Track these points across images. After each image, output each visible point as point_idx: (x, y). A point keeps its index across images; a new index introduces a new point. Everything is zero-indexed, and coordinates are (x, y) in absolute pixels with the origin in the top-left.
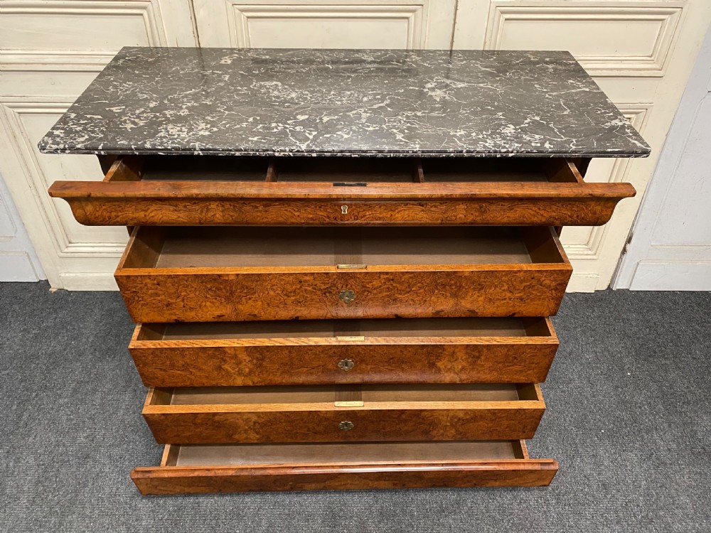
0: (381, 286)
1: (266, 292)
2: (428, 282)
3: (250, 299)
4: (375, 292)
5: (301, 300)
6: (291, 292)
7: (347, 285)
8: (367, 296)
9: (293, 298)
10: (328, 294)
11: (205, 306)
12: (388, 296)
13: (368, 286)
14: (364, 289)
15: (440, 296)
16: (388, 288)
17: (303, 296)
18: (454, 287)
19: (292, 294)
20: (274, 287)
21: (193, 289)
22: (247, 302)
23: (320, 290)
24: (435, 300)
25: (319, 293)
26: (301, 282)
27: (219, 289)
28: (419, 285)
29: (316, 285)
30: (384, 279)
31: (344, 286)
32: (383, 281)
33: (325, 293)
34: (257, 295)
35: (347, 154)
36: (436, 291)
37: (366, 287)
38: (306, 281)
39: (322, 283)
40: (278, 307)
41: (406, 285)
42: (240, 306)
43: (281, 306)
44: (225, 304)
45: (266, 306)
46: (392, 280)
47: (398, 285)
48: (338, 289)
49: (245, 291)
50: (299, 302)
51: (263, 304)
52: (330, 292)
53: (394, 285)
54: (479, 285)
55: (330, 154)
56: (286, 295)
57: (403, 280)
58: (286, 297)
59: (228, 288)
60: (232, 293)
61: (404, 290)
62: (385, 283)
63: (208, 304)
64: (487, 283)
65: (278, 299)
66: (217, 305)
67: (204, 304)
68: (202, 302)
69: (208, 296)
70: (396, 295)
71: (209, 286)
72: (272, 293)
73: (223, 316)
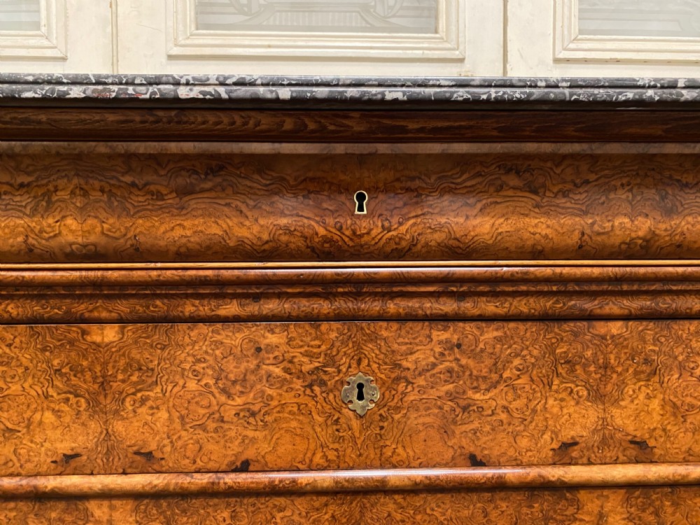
0: (434, 365)
1: (181, 383)
2: (535, 352)
3: (143, 401)
4: (421, 381)
5: (256, 408)
6: (234, 382)
7: (359, 362)
8: (404, 394)
9: (239, 401)
10: (316, 388)
11: (41, 423)
12: (451, 396)
13: (405, 364)
14: (397, 373)
15: (564, 395)
16: (450, 371)
17: (263, 392)
18: (592, 368)
19: (238, 387)
20: (199, 367)
21: (20, 371)
22: (135, 412)
23: (301, 375)
24: (555, 410)
25: (298, 384)
26: (259, 350)
27: (77, 370)
28: (517, 362)
29: (291, 362)
30: (440, 342)
31: (354, 365)
32: (438, 349)
33: (310, 386)
34: (158, 389)
35: (374, 90)
36: (556, 382)
37: (400, 366)
38: (271, 348)
39: (305, 354)
40: (205, 430)
41: (489, 362)
42: (119, 427)
43: (212, 425)
44: (84, 416)
45: (177, 424)
46: (459, 346)
47: (471, 363)
48: (339, 371)
49: (134, 378)
50: (253, 414)
51: (170, 419)
52: (323, 383)
53: (463, 362)
54: (646, 361)
55: (327, 89)
56: (224, 391)
57: (481, 346)
58: (223, 399)
59: (98, 369)
60: (104, 384)
61: (485, 378)
62: (442, 354)
63: (49, 417)
64: (662, 358)
65: (205, 403)
66: (67, 419)
67: (38, 416)
68: (36, 410)
69: (51, 391)
70: (470, 393)
71: (56, 362)
72: (192, 385)
73: (77, 455)
